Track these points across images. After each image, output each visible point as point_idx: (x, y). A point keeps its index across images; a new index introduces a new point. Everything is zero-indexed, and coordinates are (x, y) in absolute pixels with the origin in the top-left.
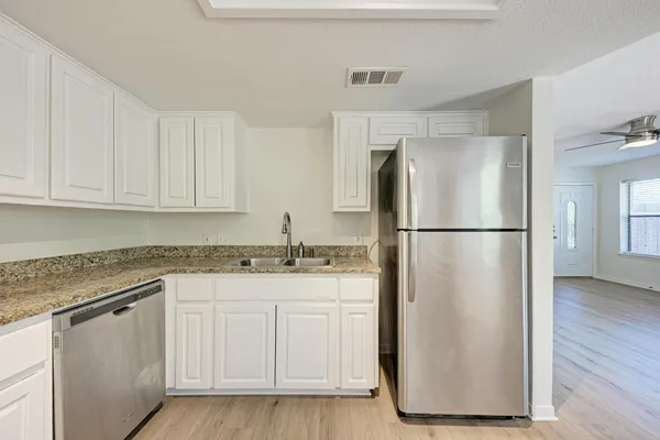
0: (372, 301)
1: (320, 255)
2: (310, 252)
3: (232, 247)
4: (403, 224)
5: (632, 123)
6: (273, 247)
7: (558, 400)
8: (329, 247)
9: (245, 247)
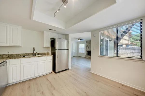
0: (51, 60)
1: (40, 54)
2: (38, 54)
3: (18, 54)
4: (56, 49)
5: (79, 38)
6: (29, 54)
7: (71, 67)
8: (42, 53)
9: (22, 54)
